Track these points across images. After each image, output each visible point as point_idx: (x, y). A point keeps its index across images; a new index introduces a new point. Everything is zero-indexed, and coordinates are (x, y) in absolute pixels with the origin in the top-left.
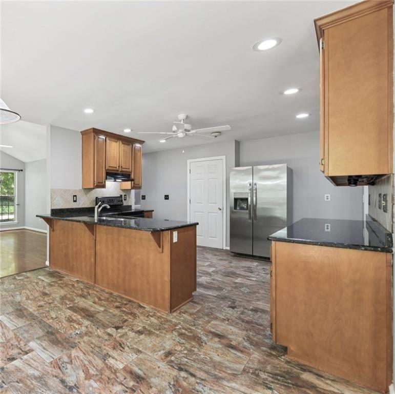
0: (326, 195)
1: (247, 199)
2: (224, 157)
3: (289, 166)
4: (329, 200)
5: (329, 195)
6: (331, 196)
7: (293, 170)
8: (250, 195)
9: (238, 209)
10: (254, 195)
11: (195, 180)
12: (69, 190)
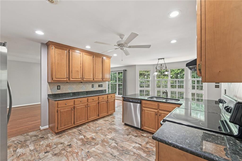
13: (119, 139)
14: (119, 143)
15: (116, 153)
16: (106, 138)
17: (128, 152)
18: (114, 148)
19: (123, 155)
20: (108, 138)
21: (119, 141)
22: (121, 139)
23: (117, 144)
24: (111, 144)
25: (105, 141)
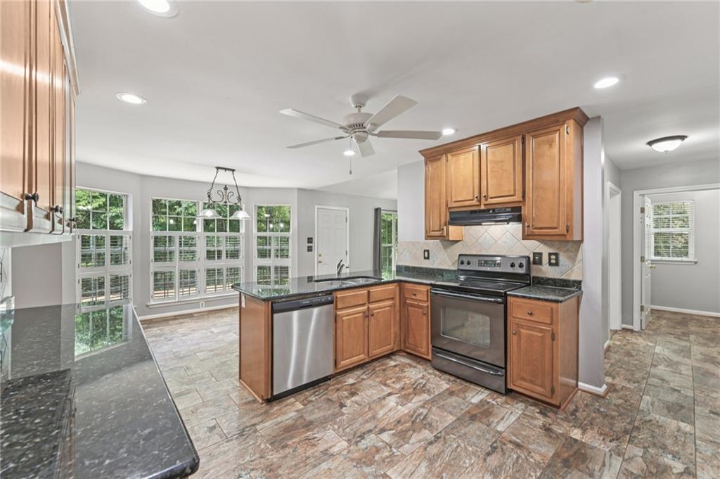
12: (419, 243)
16: (344, 453)
20: (344, 449)
23: (383, 430)
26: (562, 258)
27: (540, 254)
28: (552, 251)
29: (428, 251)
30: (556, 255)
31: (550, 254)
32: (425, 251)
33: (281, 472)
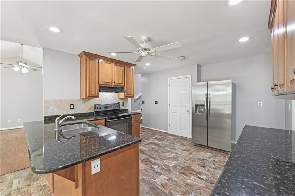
0: (259, 103)
1: (204, 105)
2: (190, 76)
3: (233, 82)
4: (261, 106)
5: (261, 103)
6: (262, 103)
7: (236, 84)
8: (205, 102)
9: (198, 112)
10: (209, 102)
11: (173, 91)
12: (65, 100)
13: (149, 174)
14: (150, 168)
15: (153, 160)
16: (167, 175)
17: (142, 160)
18: (155, 164)
19: (147, 159)
20: (165, 176)
21: (149, 171)
22: (147, 173)
23: (152, 167)
24: (158, 167)
25: (167, 171)
26: (125, 103)
27: (120, 102)
28: (122, 101)
29: (73, 105)
30: (123, 102)
31: (122, 102)
32: (71, 105)
33: (184, 190)
